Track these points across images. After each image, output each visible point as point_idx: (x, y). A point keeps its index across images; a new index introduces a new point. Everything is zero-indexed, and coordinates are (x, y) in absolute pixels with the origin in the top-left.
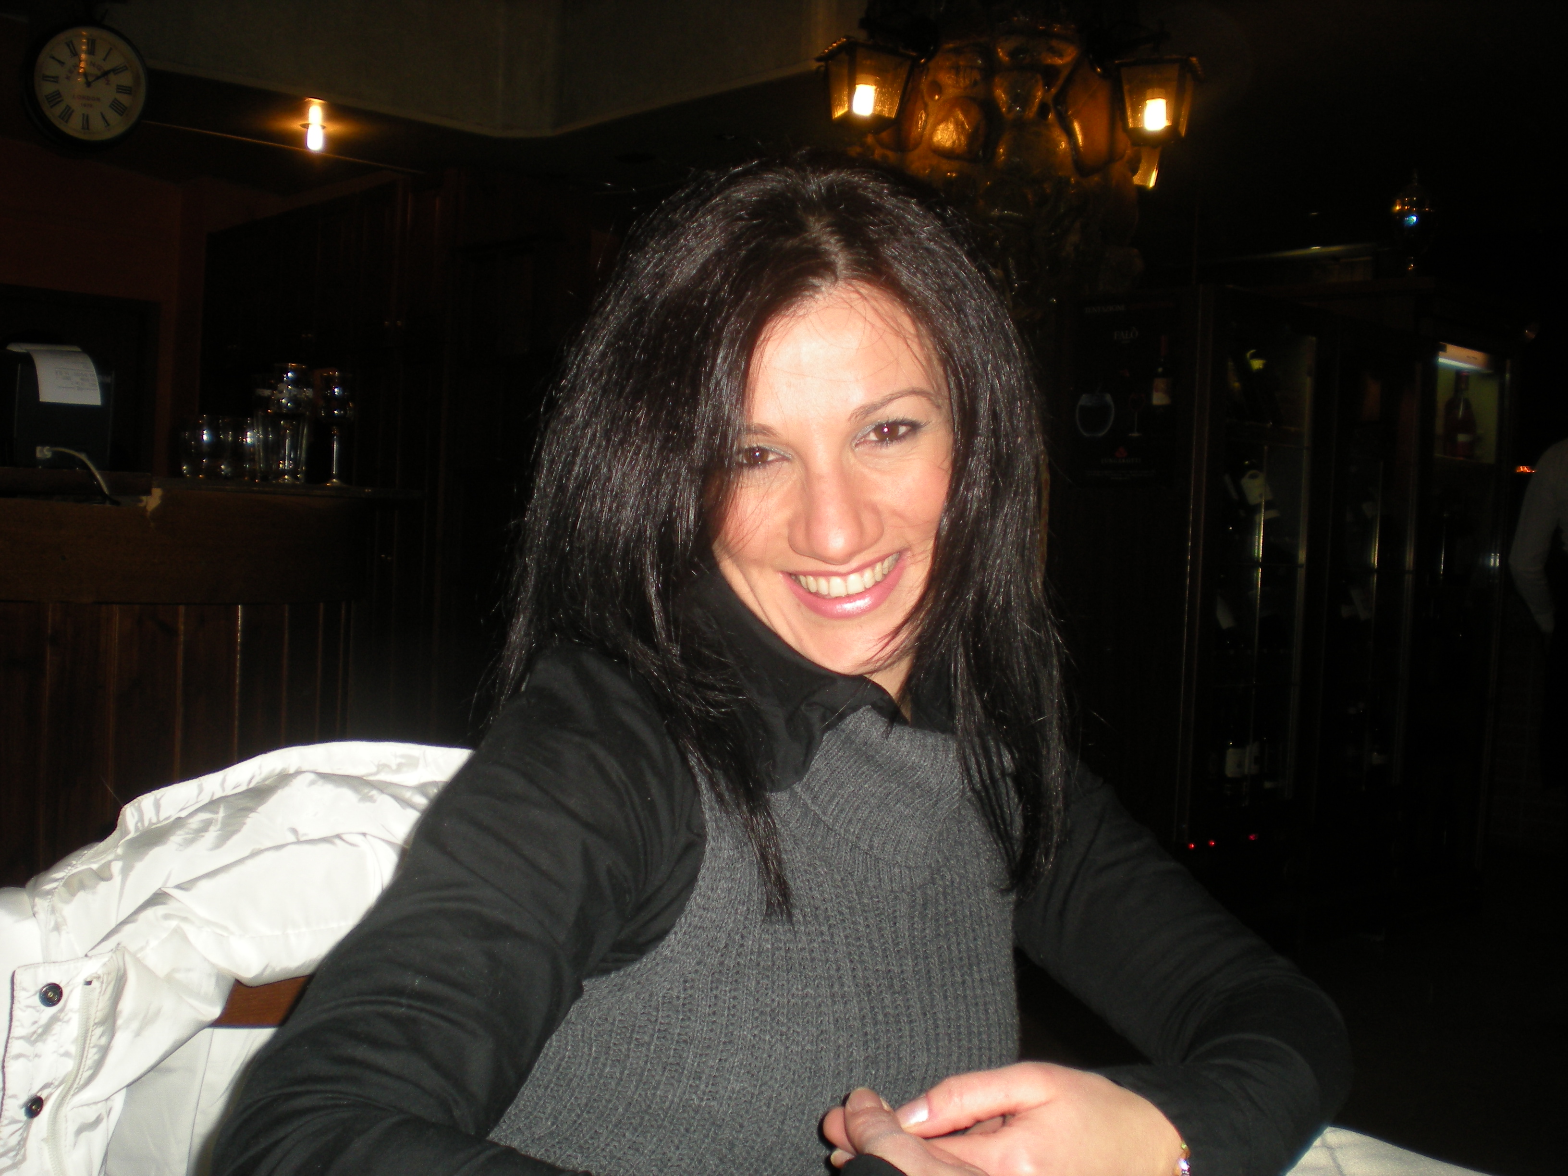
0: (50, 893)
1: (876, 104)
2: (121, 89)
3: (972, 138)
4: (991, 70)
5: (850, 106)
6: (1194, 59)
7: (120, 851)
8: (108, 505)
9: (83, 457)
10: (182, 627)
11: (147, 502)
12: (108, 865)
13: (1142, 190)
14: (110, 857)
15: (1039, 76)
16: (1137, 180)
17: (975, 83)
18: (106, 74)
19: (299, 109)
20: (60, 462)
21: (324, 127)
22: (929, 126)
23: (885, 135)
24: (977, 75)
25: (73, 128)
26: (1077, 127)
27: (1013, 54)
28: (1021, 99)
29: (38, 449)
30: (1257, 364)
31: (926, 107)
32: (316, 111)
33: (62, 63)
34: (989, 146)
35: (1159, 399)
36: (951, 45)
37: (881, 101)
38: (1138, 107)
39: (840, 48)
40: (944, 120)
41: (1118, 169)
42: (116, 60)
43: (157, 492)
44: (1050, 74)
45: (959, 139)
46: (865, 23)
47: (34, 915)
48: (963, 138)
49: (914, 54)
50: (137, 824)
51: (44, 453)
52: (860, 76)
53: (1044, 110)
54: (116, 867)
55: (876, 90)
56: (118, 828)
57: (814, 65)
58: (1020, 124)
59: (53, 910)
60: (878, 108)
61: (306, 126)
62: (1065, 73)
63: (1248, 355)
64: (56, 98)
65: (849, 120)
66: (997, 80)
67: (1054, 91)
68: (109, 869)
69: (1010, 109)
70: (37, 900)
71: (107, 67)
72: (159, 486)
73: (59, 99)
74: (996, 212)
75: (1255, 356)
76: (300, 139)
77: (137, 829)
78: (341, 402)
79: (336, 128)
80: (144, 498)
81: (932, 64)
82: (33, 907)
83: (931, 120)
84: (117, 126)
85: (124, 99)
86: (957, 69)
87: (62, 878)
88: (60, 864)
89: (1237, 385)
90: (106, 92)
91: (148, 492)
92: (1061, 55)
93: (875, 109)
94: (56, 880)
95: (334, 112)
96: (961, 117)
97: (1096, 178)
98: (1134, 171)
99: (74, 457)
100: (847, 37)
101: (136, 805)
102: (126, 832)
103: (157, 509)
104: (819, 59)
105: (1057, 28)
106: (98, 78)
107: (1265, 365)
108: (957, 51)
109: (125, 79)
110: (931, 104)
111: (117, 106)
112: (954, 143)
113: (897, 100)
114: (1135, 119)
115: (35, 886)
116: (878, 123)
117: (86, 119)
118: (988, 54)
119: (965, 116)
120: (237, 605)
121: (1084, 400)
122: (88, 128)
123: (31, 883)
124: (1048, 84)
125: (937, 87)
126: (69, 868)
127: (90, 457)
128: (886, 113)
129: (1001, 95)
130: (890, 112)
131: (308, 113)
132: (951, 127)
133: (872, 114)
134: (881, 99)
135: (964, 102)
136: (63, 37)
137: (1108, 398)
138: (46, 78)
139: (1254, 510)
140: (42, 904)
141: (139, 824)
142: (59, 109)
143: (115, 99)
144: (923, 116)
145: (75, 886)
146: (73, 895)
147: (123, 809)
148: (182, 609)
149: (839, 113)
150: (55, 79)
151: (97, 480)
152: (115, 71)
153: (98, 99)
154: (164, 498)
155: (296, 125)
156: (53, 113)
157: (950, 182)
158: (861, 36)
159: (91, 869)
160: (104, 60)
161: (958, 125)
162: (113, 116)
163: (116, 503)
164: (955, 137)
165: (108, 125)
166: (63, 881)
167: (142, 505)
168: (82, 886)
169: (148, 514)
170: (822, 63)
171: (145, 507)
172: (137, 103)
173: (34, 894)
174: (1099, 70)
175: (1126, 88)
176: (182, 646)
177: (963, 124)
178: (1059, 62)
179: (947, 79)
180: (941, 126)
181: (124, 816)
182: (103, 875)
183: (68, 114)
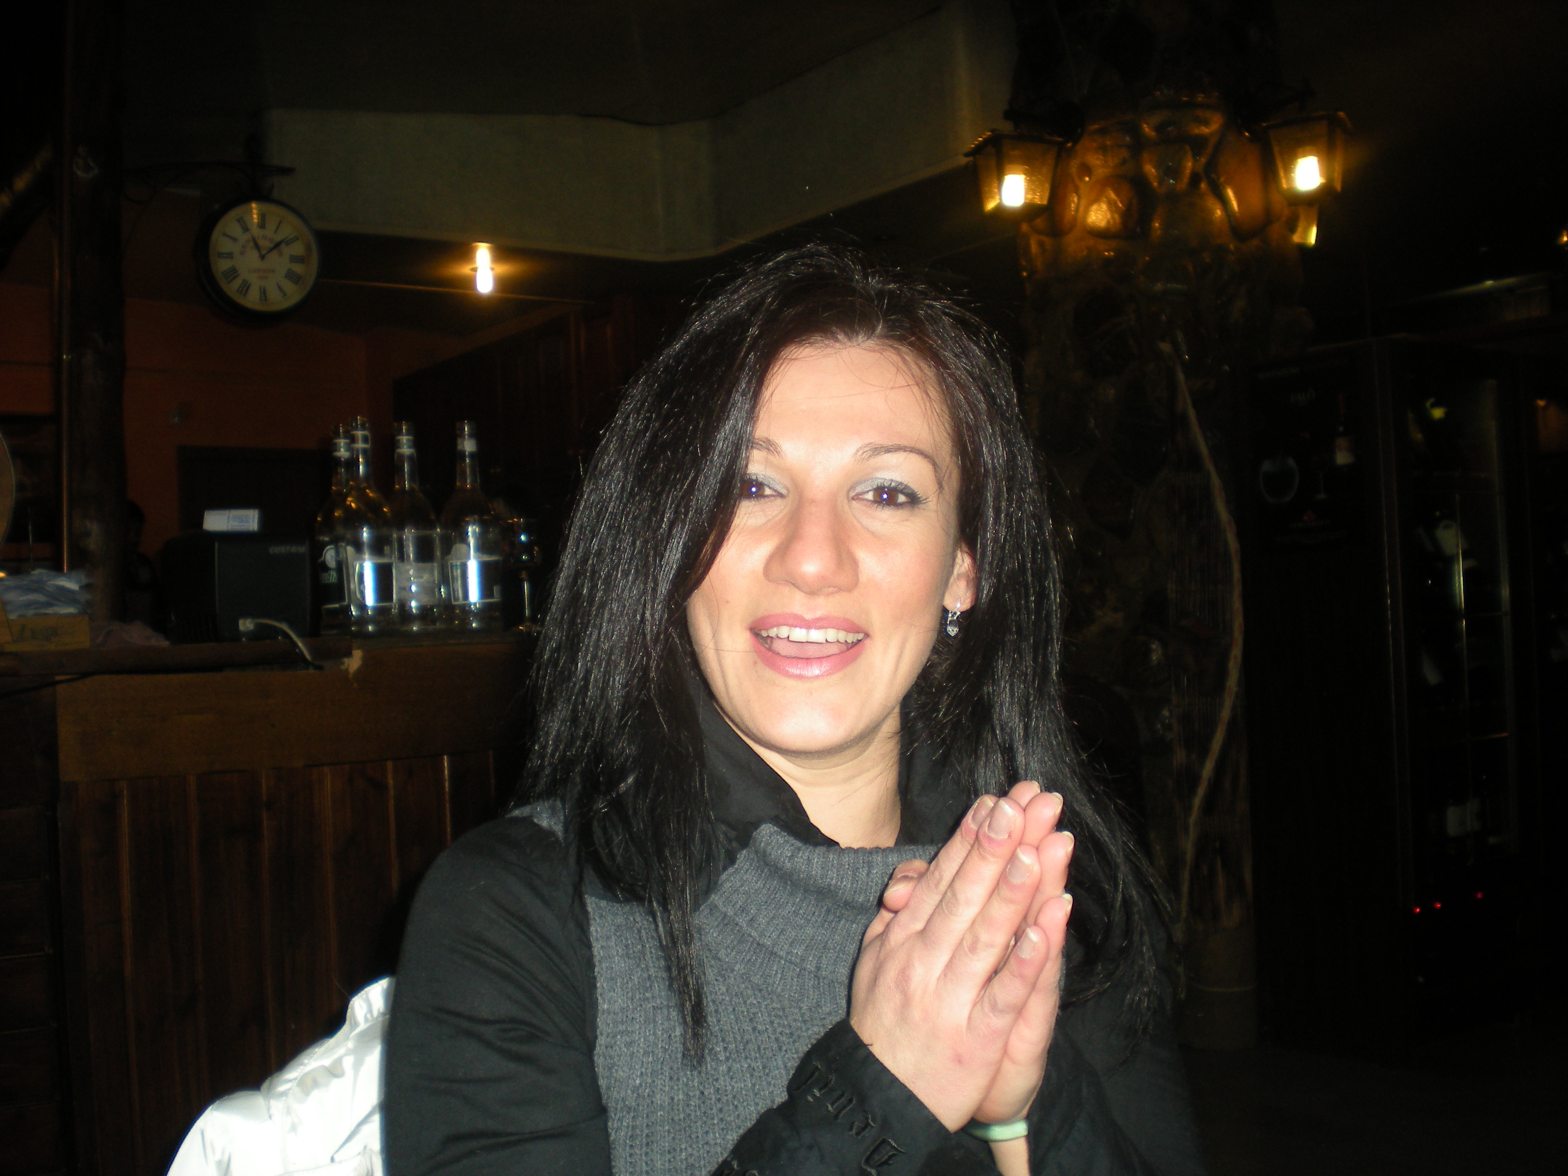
0: (284, 1094)
1: (1026, 193)
2: (294, 259)
3: (1126, 215)
4: (1138, 146)
5: (1001, 199)
6: (1341, 114)
7: (350, 1044)
8: (311, 671)
9: (284, 627)
10: (391, 782)
11: (348, 665)
12: (339, 1061)
13: (1303, 248)
14: (342, 1051)
15: (1187, 148)
16: (1296, 238)
17: (1124, 162)
18: (277, 245)
19: (466, 253)
20: (263, 634)
21: (492, 269)
22: (1082, 209)
23: (1039, 222)
24: (1125, 153)
25: (252, 301)
26: (1230, 193)
27: (1159, 129)
28: (1171, 171)
29: (241, 622)
30: (1438, 413)
31: (1077, 191)
32: (483, 253)
33: (235, 240)
34: (1144, 220)
35: (1342, 458)
36: (1097, 126)
37: (1032, 189)
38: (1289, 167)
39: (986, 142)
40: (1096, 200)
41: (1275, 231)
42: (287, 231)
43: (358, 654)
44: (1198, 145)
45: (1113, 218)
46: (1008, 115)
47: (270, 1117)
48: (1117, 216)
49: (1060, 139)
50: (365, 1016)
51: (246, 625)
52: (1008, 167)
53: (1195, 179)
54: (348, 1062)
55: (1026, 179)
56: (347, 1022)
57: (963, 161)
58: (1173, 197)
59: (288, 1111)
60: (1030, 197)
61: (475, 270)
62: (1213, 141)
63: (1428, 404)
64: (233, 273)
65: (1000, 210)
66: (1146, 156)
67: (1203, 160)
68: (341, 1064)
69: (1161, 182)
70: (273, 1103)
71: (278, 238)
72: (358, 648)
73: (236, 274)
74: (1159, 287)
75: (1435, 405)
76: (470, 282)
77: (366, 1020)
78: (527, 548)
79: (504, 269)
80: (346, 660)
81: (1078, 147)
82: (269, 1109)
83: (1083, 202)
84: (293, 295)
85: (298, 268)
86: (1103, 149)
87: (295, 1079)
88: (293, 1064)
89: (1419, 436)
90: (280, 263)
91: (349, 654)
92: (1206, 123)
93: (1026, 198)
94: (290, 1081)
95: (501, 253)
96: (1113, 195)
97: (1255, 242)
98: (1292, 229)
99: (275, 627)
100: (993, 131)
101: (364, 996)
102: (356, 1024)
103: (359, 671)
104: (967, 155)
105: (1200, 98)
106: (271, 250)
107: (1446, 414)
108: (1103, 132)
109: (298, 249)
110: (1082, 186)
111: (291, 276)
112: (1108, 222)
113: (1047, 186)
114: (1289, 179)
115: (269, 1089)
116: (1030, 212)
117: (264, 292)
118: (1134, 130)
119: (1117, 195)
120: (442, 755)
121: (1267, 466)
122: (266, 300)
123: (265, 1085)
124: (1197, 153)
125: (1086, 169)
126: (302, 1067)
127: (292, 625)
128: (1038, 201)
129: (1150, 170)
130: (1041, 198)
131: (475, 257)
132: (1104, 206)
133: (1025, 203)
134: (1031, 187)
135: (1114, 181)
136: (234, 213)
137: (1291, 462)
138: (220, 255)
139: (1449, 561)
140: (277, 1106)
141: (369, 1016)
142: (236, 284)
143: (289, 269)
144: (1076, 199)
145: (308, 1085)
146: (307, 1093)
147: (351, 1002)
148: (390, 765)
149: (991, 205)
150: (230, 256)
151: (298, 647)
152: (288, 242)
153: (273, 271)
154: (365, 660)
155: (465, 270)
156: (231, 289)
157: (1108, 261)
158: (1007, 127)
159: (323, 1067)
160: (275, 232)
161: (1111, 204)
162: (289, 286)
163: (320, 668)
164: (1109, 215)
165: (285, 295)
166: (297, 1081)
167: (343, 667)
168: (316, 1084)
169: (351, 676)
170: (971, 159)
171: (347, 669)
172: (310, 271)
173: (269, 1095)
174: (1247, 134)
175: (1276, 149)
176: (392, 802)
177: (1116, 203)
178: (1205, 130)
179: (1095, 160)
180: (1095, 207)
181: (353, 1009)
182: (334, 1072)
183: (245, 288)
